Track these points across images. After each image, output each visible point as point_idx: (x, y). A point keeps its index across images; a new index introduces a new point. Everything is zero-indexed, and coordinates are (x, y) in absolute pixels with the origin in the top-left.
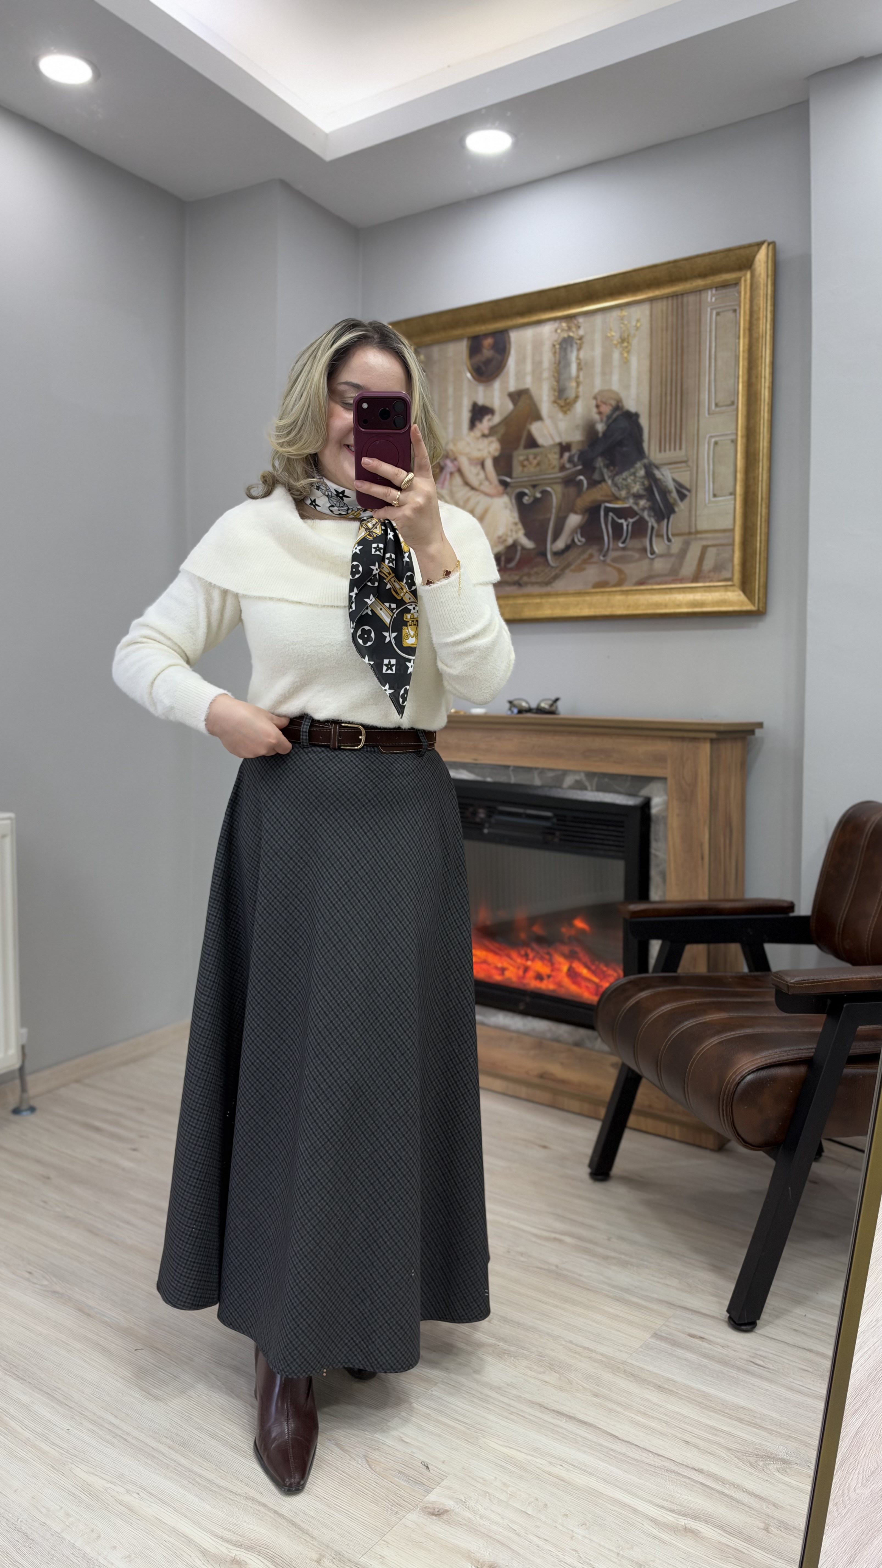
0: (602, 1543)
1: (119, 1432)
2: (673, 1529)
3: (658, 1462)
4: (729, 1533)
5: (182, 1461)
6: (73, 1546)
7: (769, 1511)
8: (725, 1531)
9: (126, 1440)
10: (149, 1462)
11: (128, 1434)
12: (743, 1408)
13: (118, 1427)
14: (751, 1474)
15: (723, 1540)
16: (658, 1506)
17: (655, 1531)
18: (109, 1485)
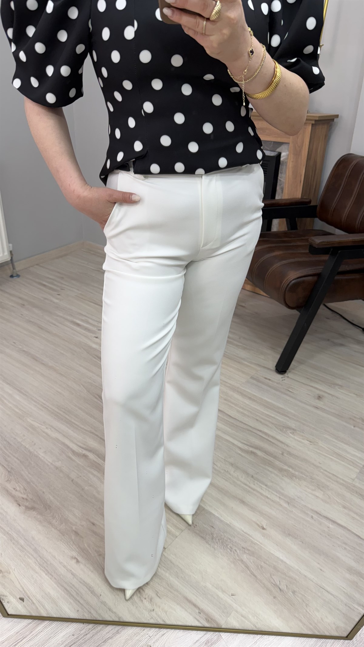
0: (220, 456)
1: (45, 406)
2: (247, 452)
3: (245, 427)
4: (267, 454)
5: (68, 417)
6: (25, 447)
7: (284, 448)
8: (266, 453)
9: (48, 409)
10: (55, 417)
11: (48, 407)
12: (281, 408)
13: (45, 404)
14: (280, 433)
15: (265, 457)
16: (243, 443)
17: (240, 452)
18: (39, 425)
